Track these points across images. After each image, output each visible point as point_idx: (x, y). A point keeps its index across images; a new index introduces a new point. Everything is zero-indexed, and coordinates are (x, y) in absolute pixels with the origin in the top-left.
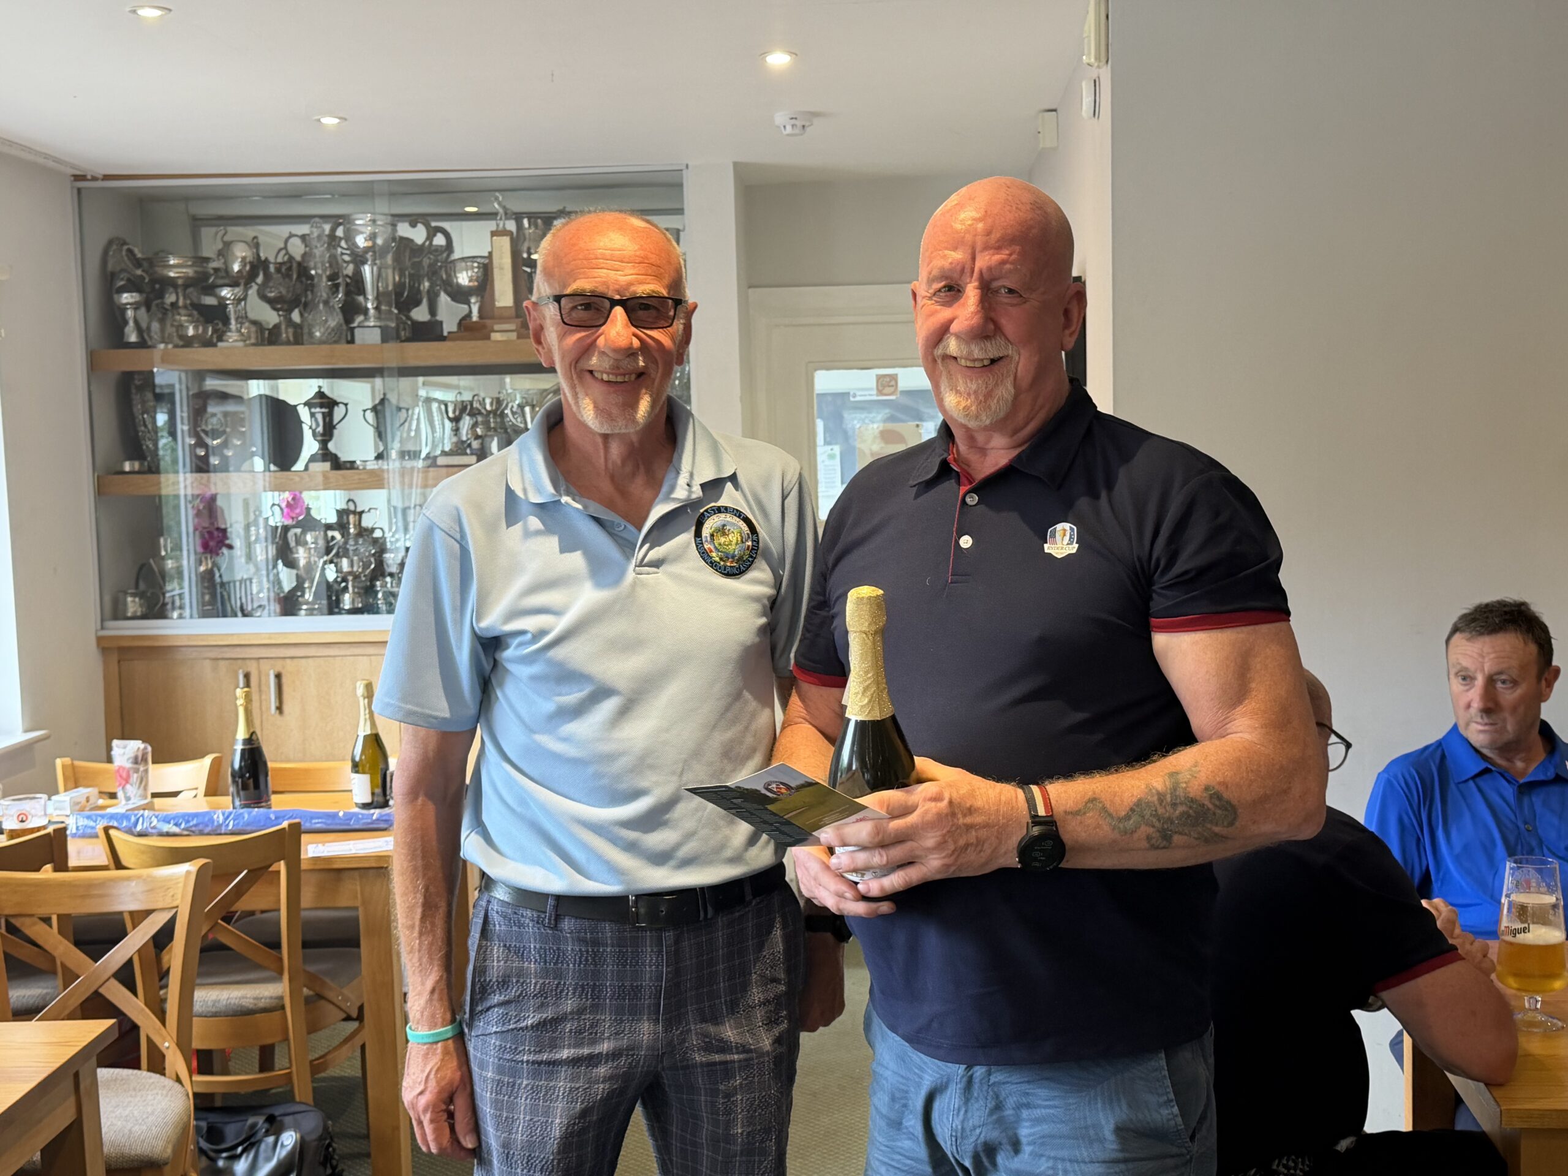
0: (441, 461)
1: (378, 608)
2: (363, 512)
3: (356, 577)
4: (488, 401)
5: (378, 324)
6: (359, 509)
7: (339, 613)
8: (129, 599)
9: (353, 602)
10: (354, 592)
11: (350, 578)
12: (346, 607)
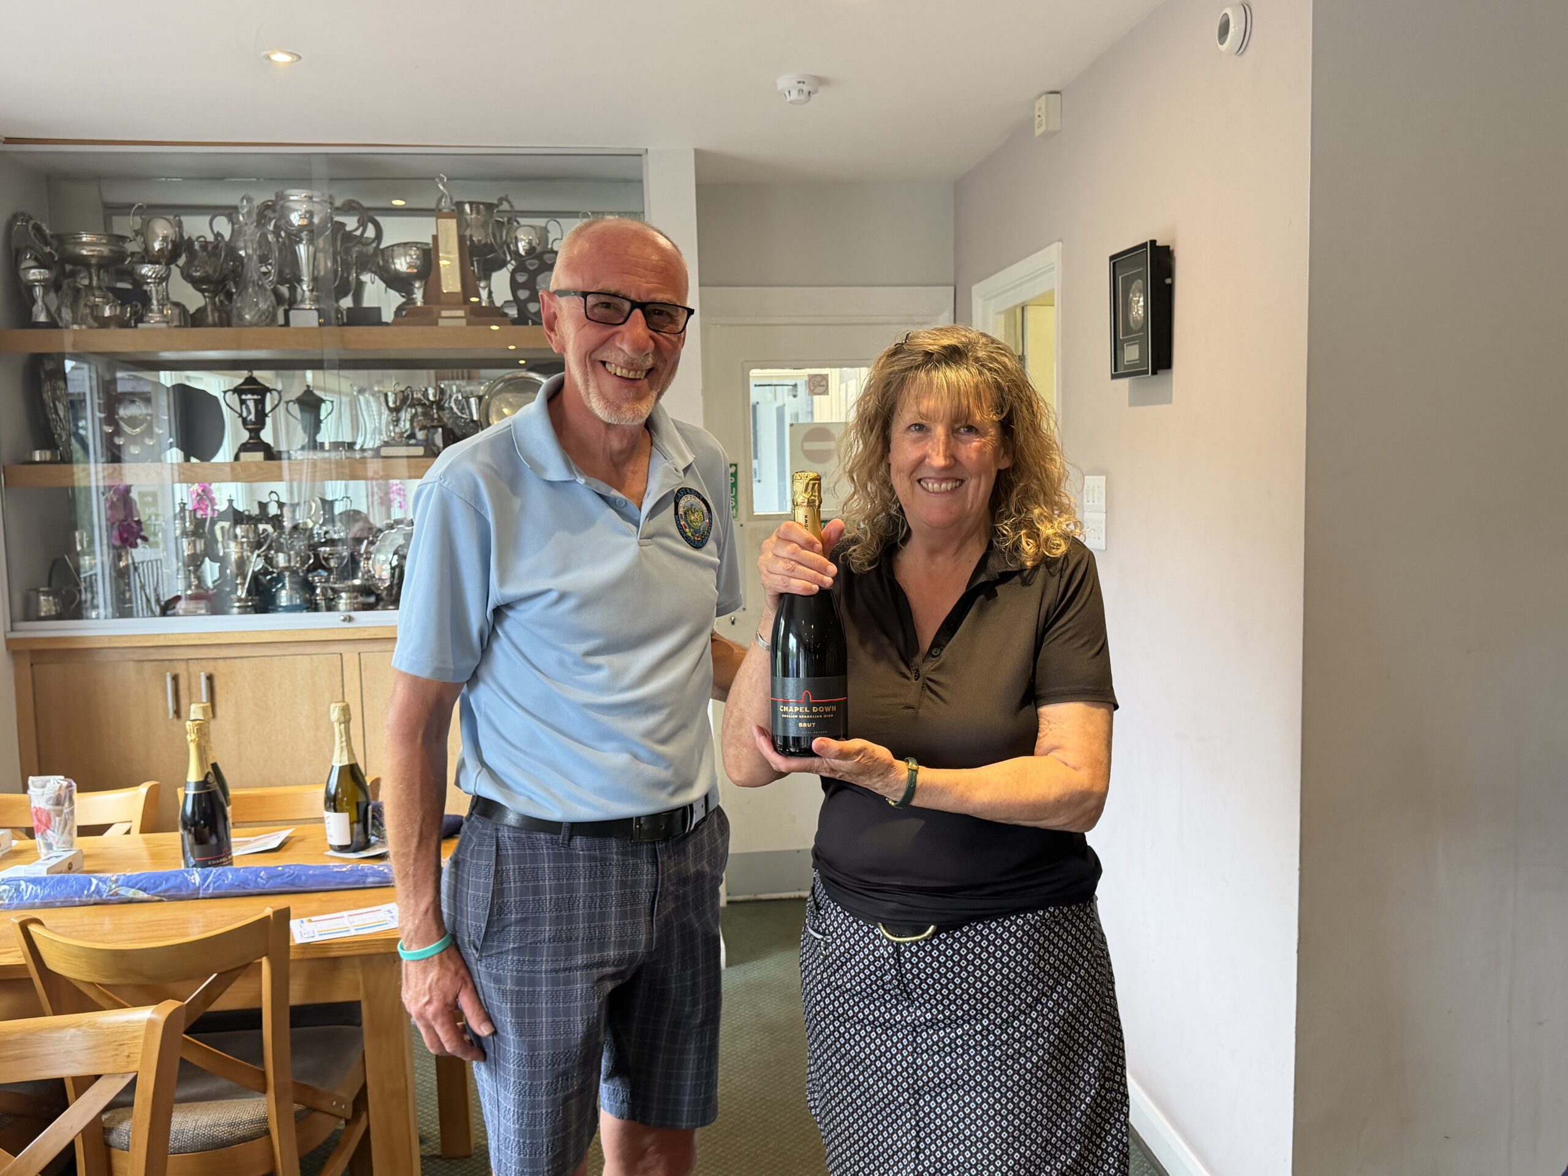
0: (384, 451)
1: (316, 604)
3: (294, 572)
5: (314, 306)
7: (275, 611)
8: (42, 598)
9: (291, 598)
10: (291, 588)
11: (287, 574)
12: (283, 604)
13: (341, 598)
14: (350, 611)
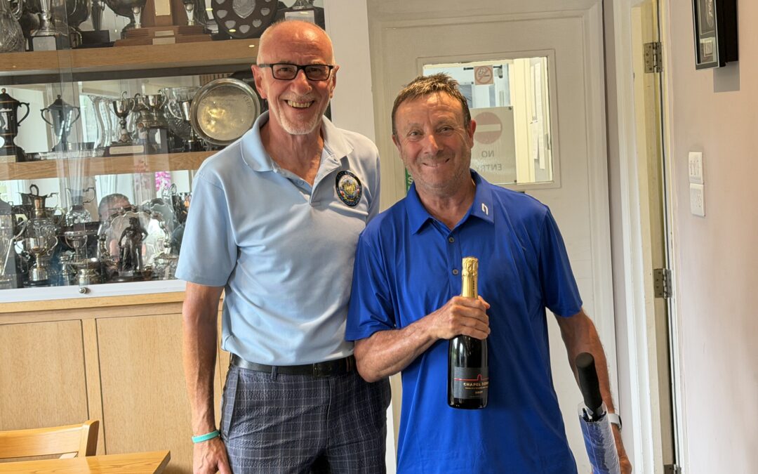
0: (112, 151)
1: (62, 278)
2: (46, 196)
3: (42, 253)
4: (151, 98)
5: (52, 33)
6: (41, 194)
7: (29, 285)
9: (40, 275)
10: (41, 267)
11: (37, 255)
12: (35, 280)
13: (81, 273)
14: (88, 284)
